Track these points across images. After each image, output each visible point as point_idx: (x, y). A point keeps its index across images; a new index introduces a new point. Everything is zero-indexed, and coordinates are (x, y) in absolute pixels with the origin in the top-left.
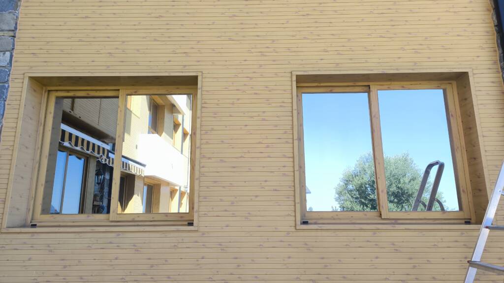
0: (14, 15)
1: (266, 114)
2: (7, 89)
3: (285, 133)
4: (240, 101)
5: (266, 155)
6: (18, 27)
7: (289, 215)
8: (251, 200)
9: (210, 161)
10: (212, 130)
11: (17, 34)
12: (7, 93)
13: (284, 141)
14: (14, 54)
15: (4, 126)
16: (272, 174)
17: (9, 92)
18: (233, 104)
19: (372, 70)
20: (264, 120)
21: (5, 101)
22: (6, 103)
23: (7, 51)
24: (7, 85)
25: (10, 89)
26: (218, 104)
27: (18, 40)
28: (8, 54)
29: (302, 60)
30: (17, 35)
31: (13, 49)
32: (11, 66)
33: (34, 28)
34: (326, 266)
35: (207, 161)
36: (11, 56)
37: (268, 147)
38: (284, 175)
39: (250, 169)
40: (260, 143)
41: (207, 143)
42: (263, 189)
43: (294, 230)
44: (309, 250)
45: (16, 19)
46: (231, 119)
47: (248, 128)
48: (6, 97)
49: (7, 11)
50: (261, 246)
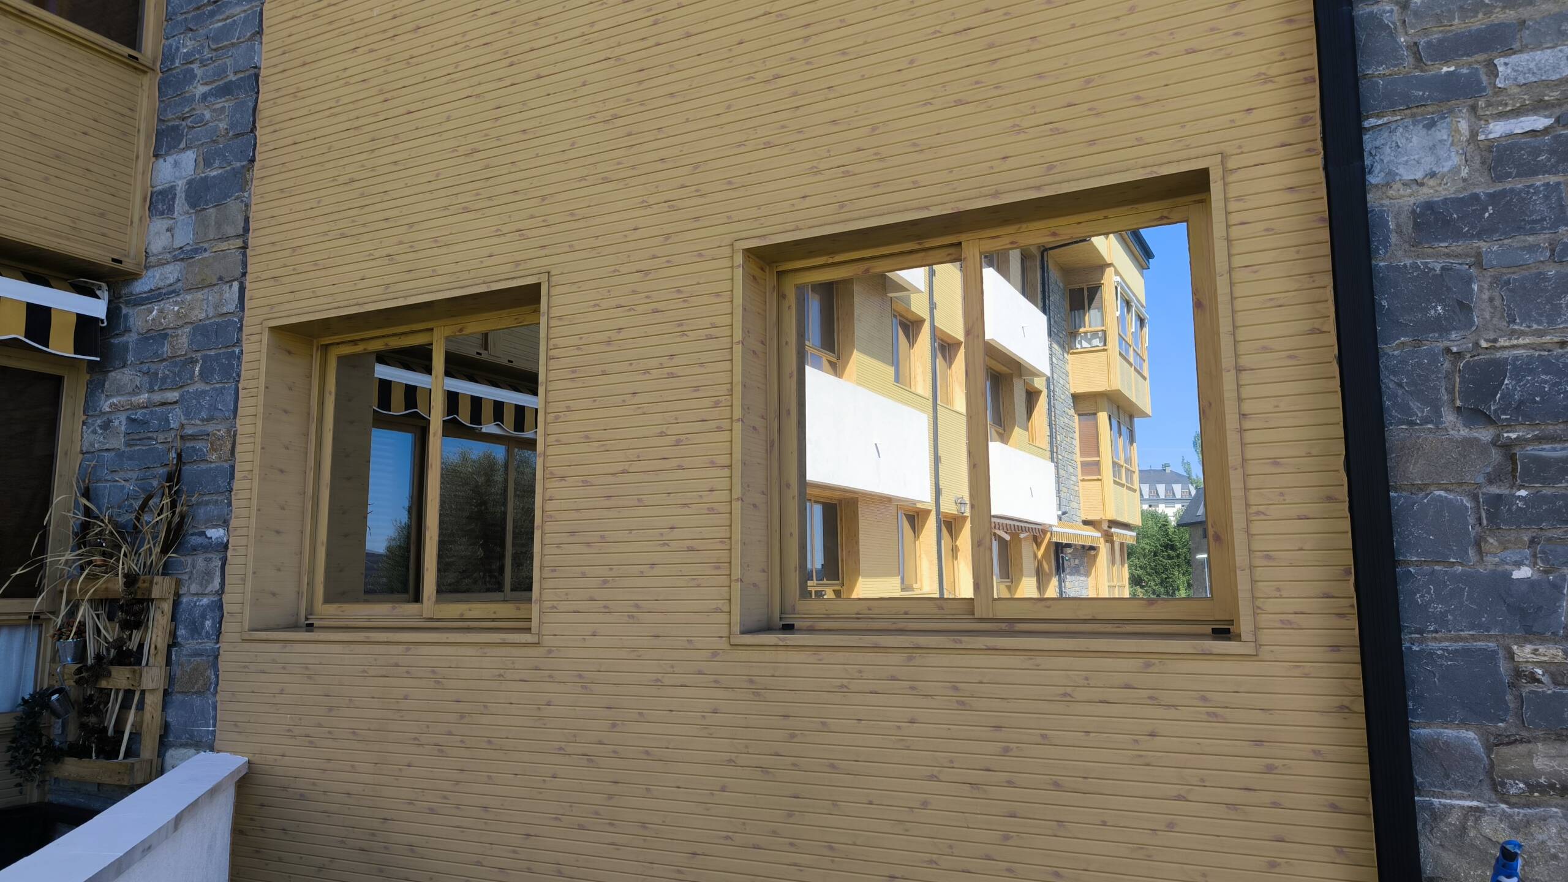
0: (242, 201)
1: (676, 361)
2: (239, 358)
3: (716, 405)
4: (623, 335)
5: (674, 463)
6: (252, 226)
7: (718, 610)
8: (642, 575)
9: (563, 484)
10: (569, 410)
11: (250, 239)
12: (239, 365)
13: (712, 425)
14: (248, 285)
15: (238, 432)
16: (685, 511)
17: (243, 363)
18: (608, 342)
19: (927, 208)
20: (672, 376)
21: (238, 381)
22: (240, 386)
23: (234, 280)
24: (237, 350)
25: (246, 358)
26: (578, 347)
27: (253, 253)
28: (236, 285)
29: (759, 207)
30: (250, 242)
31: (244, 274)
32: (243, 309)
33: (273, 222)
34: (793, 736)
35: (558, 484)
36: (242, 290)
37: (678, 443)
38: (712, 511)
39: (639, 500)
40: (662, 434)
41: (559, 443)
42: (666, 548)
43: (727, 646)
44: (758, 694)
45: (246, 211)
46: (605, 379)
47: (638, 399)
48: (239, 375)
49: (231, 196)
50: (658, 683)
